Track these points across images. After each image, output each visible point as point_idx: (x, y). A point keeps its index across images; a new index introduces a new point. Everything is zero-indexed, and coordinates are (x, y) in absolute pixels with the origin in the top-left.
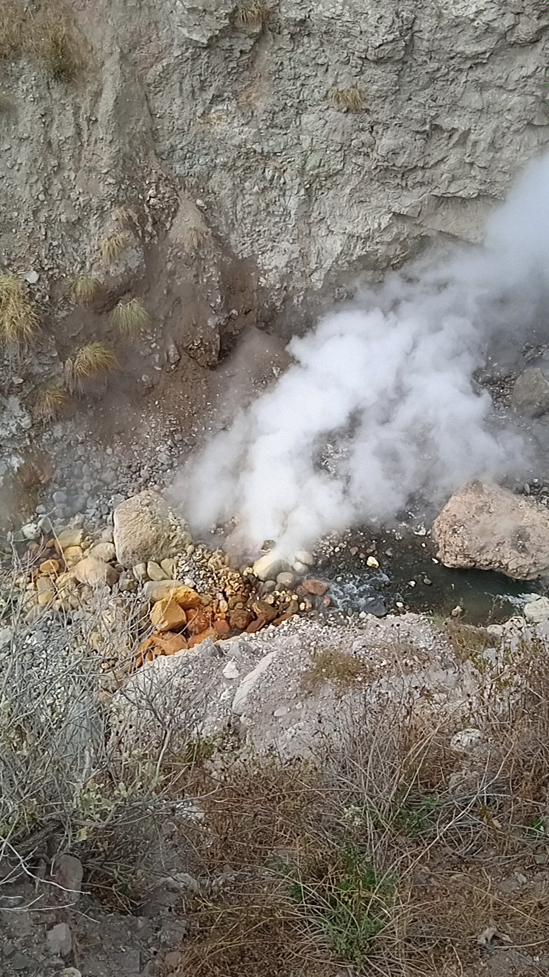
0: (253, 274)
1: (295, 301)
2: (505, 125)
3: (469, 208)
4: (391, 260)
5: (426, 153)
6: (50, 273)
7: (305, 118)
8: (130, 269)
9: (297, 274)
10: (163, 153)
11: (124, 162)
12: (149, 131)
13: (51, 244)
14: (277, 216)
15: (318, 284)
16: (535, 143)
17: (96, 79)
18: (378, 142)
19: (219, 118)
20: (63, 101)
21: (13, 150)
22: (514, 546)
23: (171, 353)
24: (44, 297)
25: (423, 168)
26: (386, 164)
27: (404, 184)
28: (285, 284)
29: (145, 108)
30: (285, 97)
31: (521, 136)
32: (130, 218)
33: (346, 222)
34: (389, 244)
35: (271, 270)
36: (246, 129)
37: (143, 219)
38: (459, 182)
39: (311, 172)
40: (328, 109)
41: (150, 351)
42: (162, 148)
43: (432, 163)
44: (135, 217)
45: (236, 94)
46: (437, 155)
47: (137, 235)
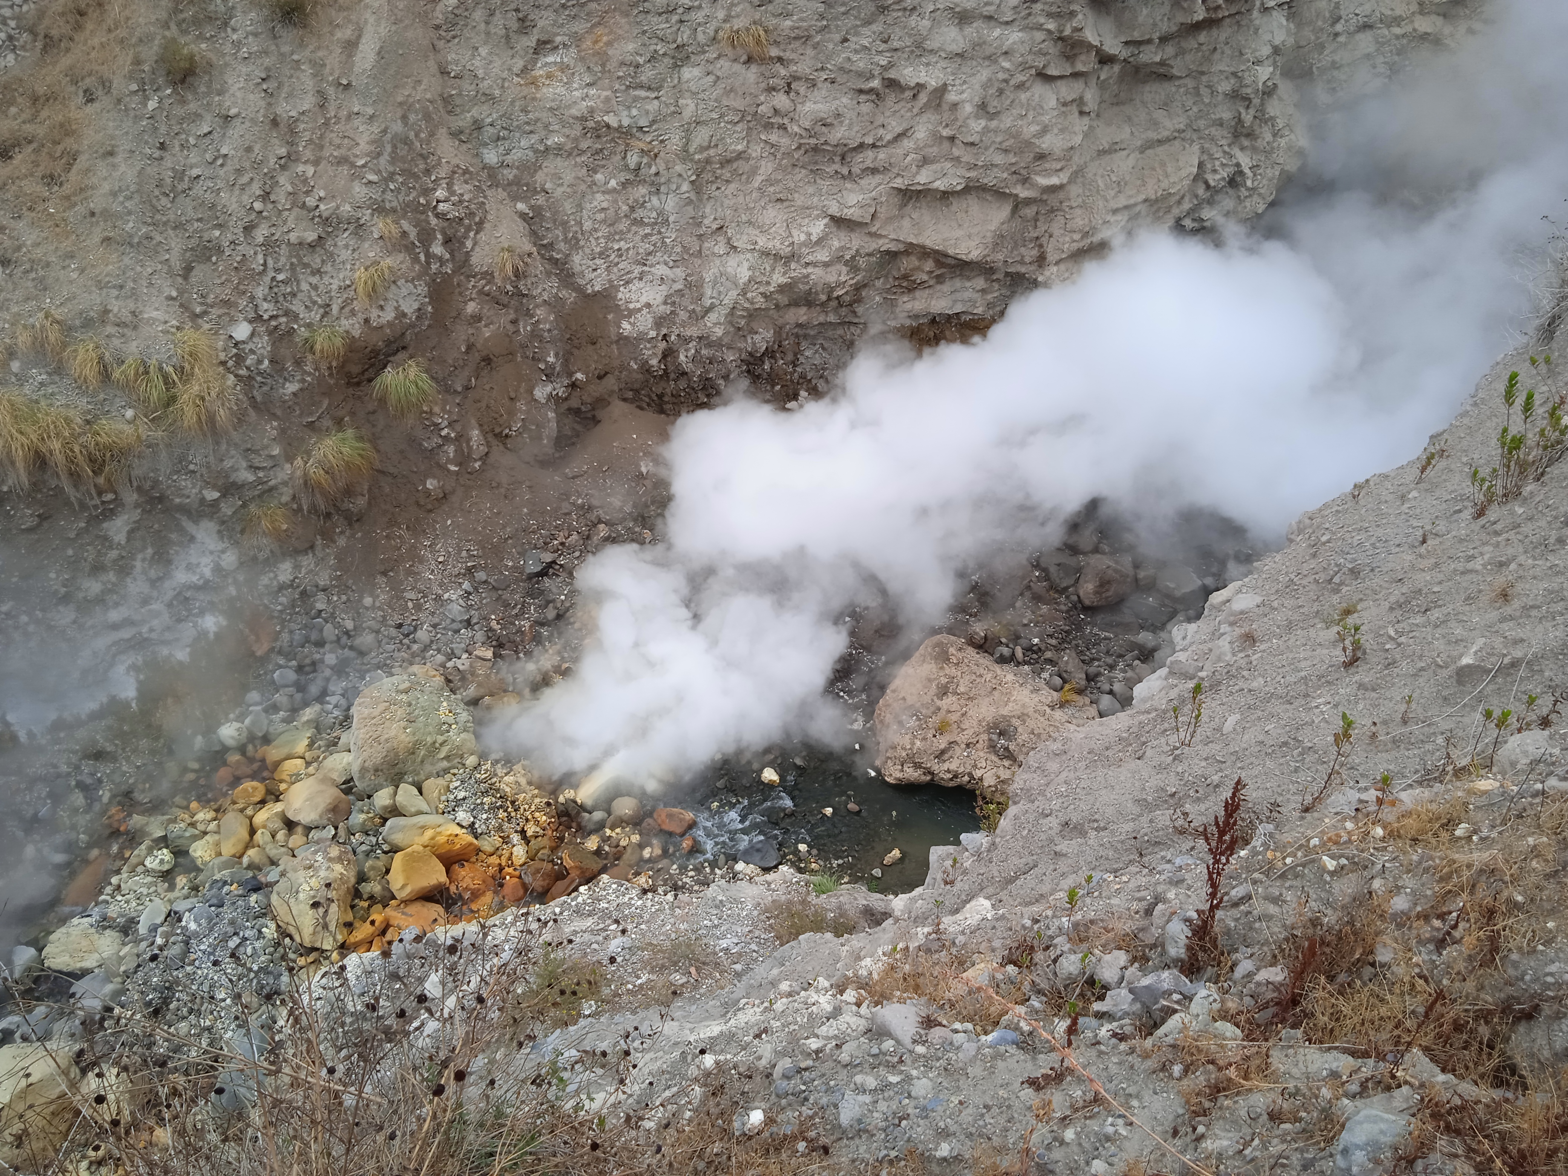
0: (610, 317)
1: (682, 358)
2: (1001, 76)
3: (954, 208)
4: (832, 290)
5: (876, 124)
6: (274, 323)
7: (689, 73)
8: (404, 315)
9: (683, 315)
10: (461, 132)
11: (395, 147)
12: (438, 98)
13: (273, 278)
14: (647, 225)
15: (716, 330)
16: (1053, 103)
17: (350, 21)
18: (799, 107)
19: (549, 76)
20: (295, 57)
21: (215, 135)
22: (992, 747)
23: (474, 444)
24: (260, 362)
25: (874, 146)
26: (813, 141)
27: (845, 171)
28: (664, 331)
29: (431, 63)
30: (655, 41)
31: (1028, 94)
32: (404, 234)
33: (757, 232)
34: (826, 265)
35: (639, 310)
36: (593, 92)
37: (426, 236)
38: (934, 167)
39: (697, 157)
40: (718, 58)
41: (440, 441)
42: (461, 123)
43: (889, 137)
44: (413, 233)
45: (577, 39)
46: (896, 126)
47: (416, 260)
